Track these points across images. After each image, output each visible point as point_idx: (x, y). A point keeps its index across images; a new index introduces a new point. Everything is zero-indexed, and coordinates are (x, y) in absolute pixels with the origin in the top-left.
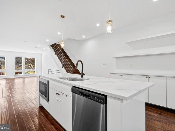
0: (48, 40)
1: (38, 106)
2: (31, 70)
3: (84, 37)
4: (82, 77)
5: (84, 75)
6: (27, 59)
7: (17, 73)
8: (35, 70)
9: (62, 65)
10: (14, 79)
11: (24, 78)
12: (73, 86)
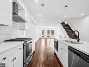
0: (59, 21)
1: (54, 52)
2: (53, 35)
3: (82, 14)
4: (78, 41)
5: (80, 40)
6: (51, 31)
7: (48, 37)
8: (54, 36)
9: (67, 34)
10: (47, 39)
11: (50, 39)
12: (69, 46)
